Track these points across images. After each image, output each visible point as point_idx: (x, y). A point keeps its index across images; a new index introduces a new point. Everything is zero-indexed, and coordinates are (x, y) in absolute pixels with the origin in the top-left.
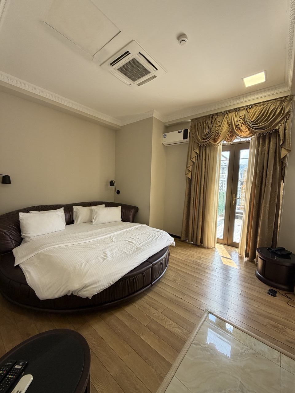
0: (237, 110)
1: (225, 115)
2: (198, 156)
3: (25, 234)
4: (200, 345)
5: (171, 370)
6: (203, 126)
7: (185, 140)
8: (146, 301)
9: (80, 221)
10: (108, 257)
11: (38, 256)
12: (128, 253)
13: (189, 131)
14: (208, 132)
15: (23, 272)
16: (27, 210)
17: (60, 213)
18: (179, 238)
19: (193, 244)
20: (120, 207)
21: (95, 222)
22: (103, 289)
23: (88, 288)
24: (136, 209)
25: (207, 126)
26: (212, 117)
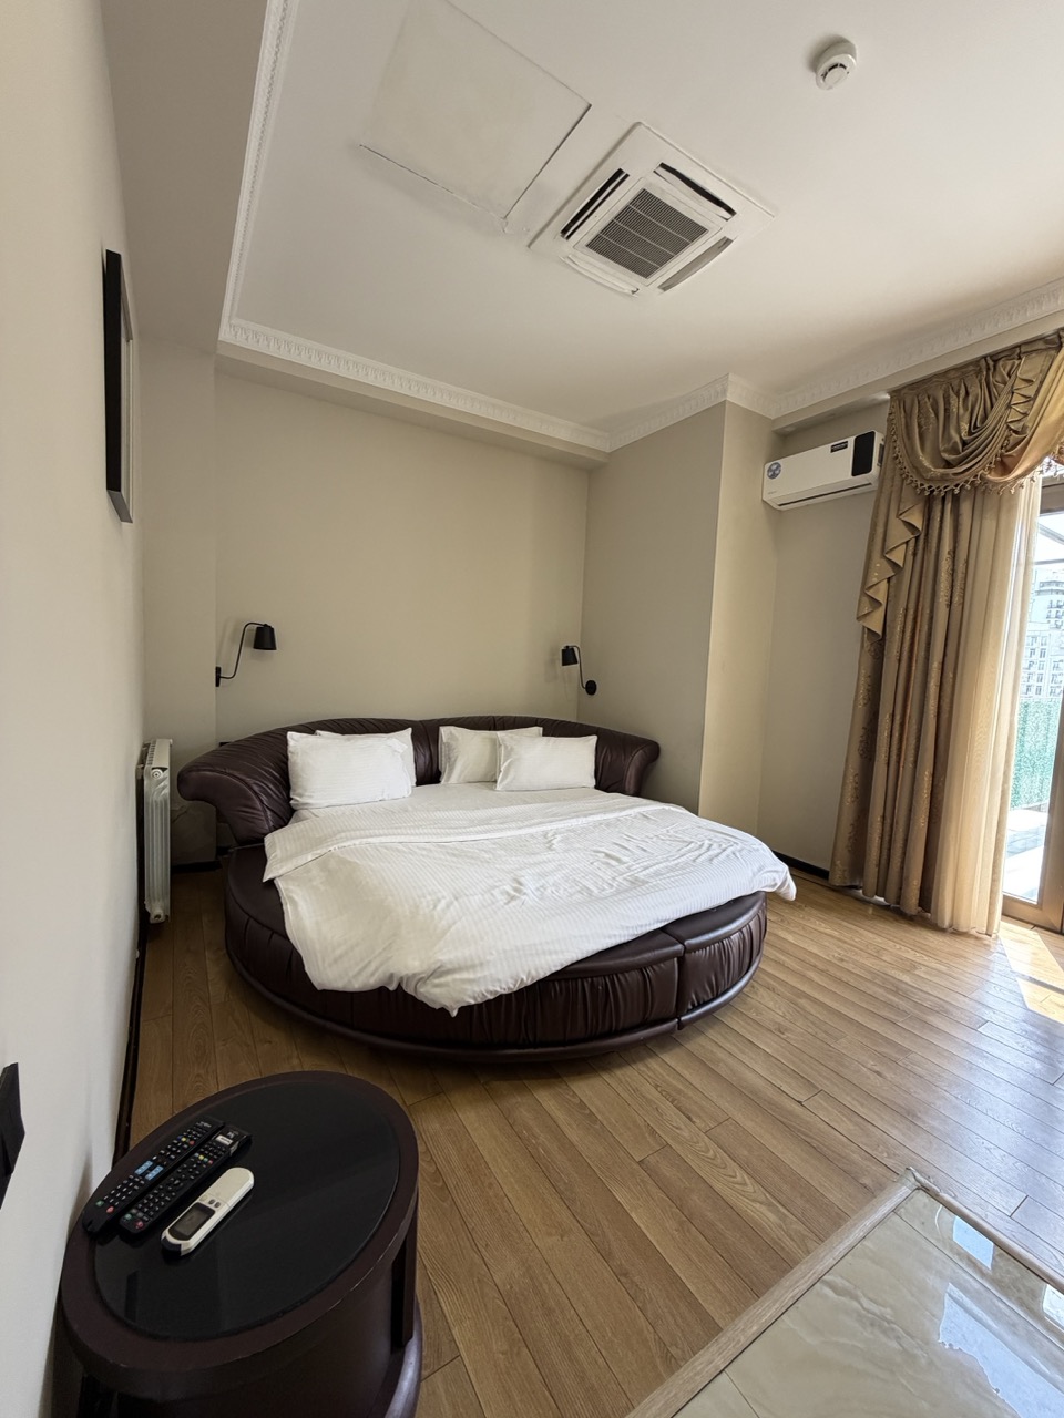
1: (1060, 349)
2: (917, 538)
3: (301, 796)
4: (855, 1298)
5: (713, 1348)
7: (862, 479)
8: (653, 1076)
9: (460, 776)
10: (525, 894)
11: (323, 862)
12: (596, 891)
13: (878, 440)
17: (400, 746)
18: (822, 874)
19: (887, 908)
20: (593, 739)
21: (505, 783)
22: (496, 992)
23: (449, 978)
24: (653, 751)
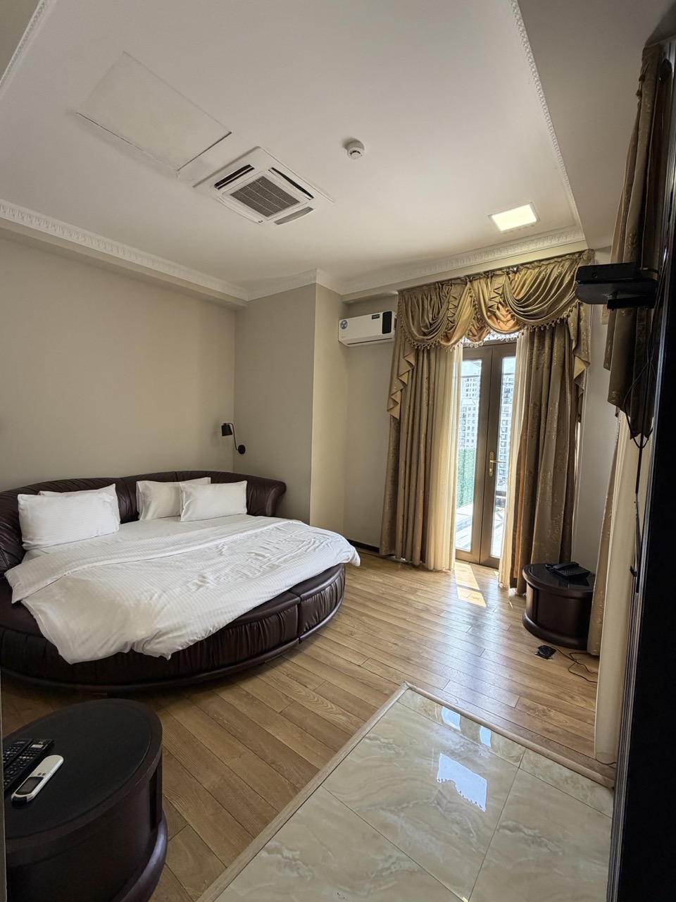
0: (490, 276)
1: (466, 284)
2: (413, 369)
3: (32, 540)
4: (378, 739)
5: (316, 777)
6: (423, 305)
7: (387, 335)
8: (285, 670)
9: (154, 514)
10: (208, 583)
11: (62, 584)
12: (250, 575)
13: (394, 316)
14: (433, 320)
15: (32, 613)
16: (34, 490)
17: (107, 498)
18: (375, 550)
19: (406, 563)
20: (245, 483)
21: (187, 516)
22: (195, 640)
23: (165, 638)
24: (282, 488)
25: (431, 307)
26: (440, 288)
